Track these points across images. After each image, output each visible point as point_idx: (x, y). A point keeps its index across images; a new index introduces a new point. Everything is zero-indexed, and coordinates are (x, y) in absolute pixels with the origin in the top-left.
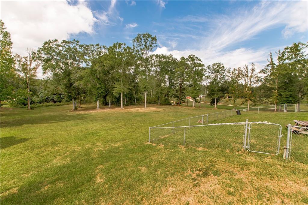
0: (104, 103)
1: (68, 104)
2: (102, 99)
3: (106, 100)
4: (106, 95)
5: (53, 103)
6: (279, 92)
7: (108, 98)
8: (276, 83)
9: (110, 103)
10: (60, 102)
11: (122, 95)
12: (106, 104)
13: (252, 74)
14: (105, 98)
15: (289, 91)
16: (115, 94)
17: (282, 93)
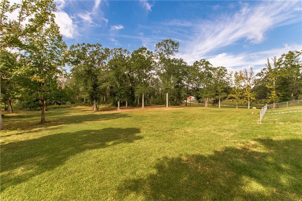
6: (277, 92)
8: (273, 85)
11: (143, 96)
13: (251, 77)
15: (285, 91)
17: (279, 93)
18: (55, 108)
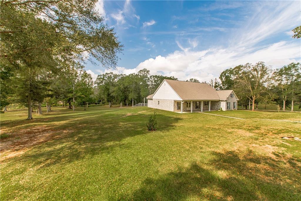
0: (124, 104)
1: (104, 105)
2: (123, 102)
3: (125, 102)
4: (125, 100)
5: (95, 105)
7: (126, 101)
9: (127, 104)
10: (99, 103)
11: (133, 100)
12: (126, 105)
14: (125, 101)
16: (130, 99)
18: (94, 106)
